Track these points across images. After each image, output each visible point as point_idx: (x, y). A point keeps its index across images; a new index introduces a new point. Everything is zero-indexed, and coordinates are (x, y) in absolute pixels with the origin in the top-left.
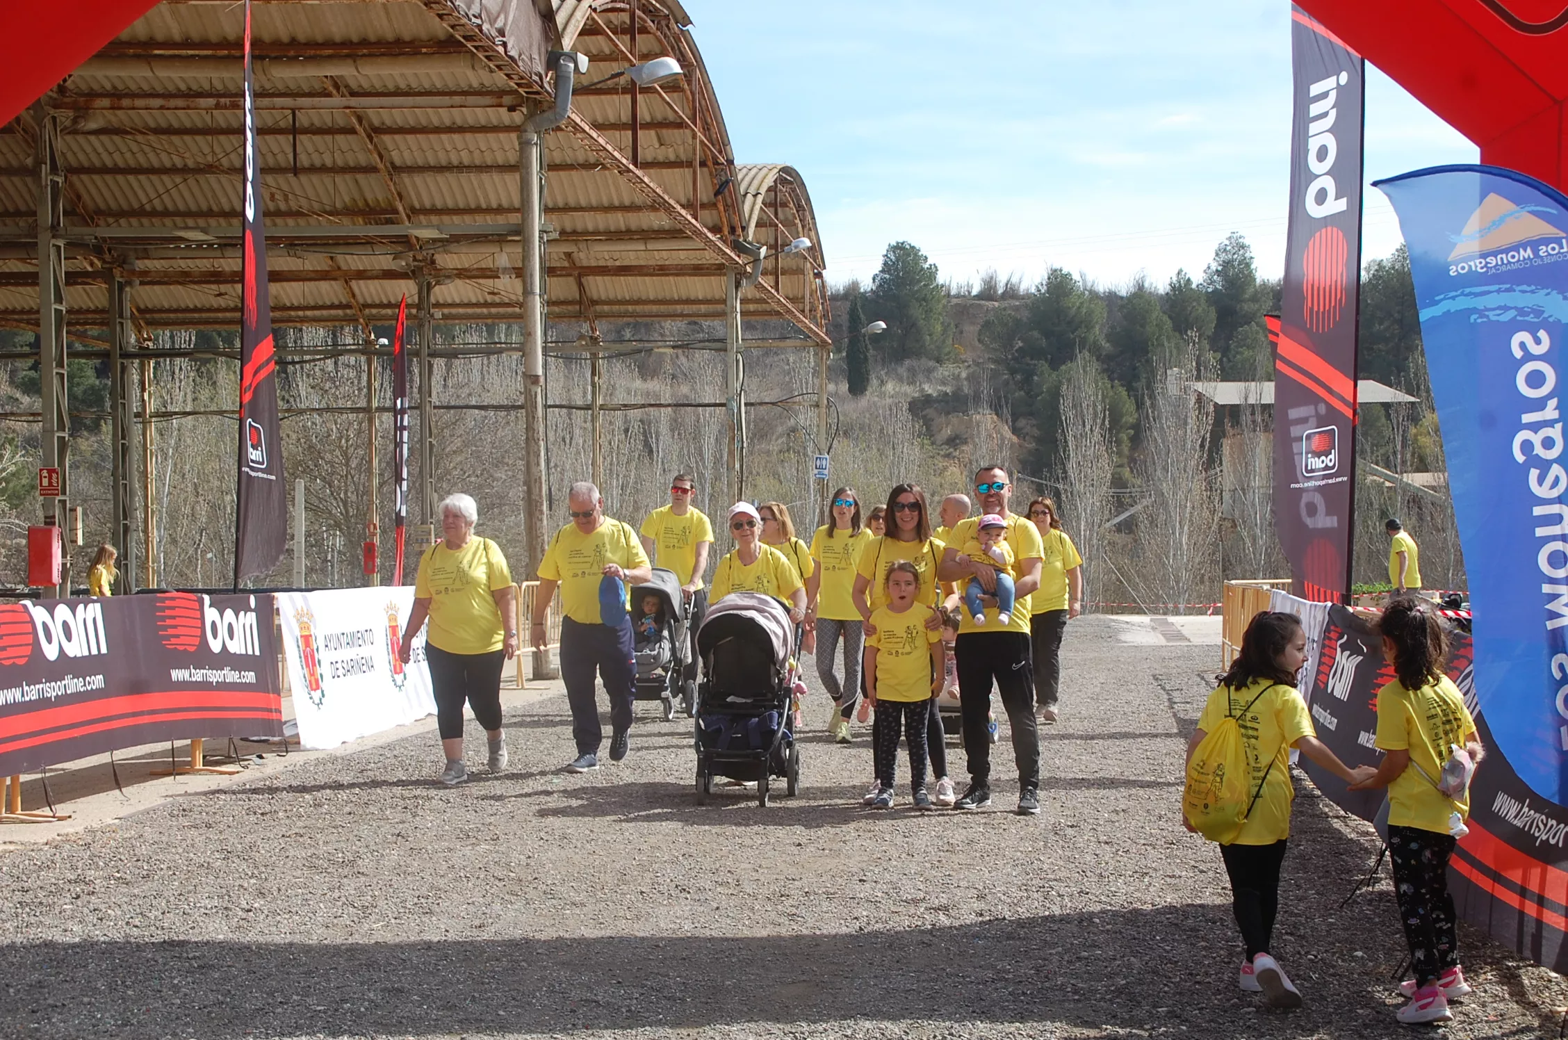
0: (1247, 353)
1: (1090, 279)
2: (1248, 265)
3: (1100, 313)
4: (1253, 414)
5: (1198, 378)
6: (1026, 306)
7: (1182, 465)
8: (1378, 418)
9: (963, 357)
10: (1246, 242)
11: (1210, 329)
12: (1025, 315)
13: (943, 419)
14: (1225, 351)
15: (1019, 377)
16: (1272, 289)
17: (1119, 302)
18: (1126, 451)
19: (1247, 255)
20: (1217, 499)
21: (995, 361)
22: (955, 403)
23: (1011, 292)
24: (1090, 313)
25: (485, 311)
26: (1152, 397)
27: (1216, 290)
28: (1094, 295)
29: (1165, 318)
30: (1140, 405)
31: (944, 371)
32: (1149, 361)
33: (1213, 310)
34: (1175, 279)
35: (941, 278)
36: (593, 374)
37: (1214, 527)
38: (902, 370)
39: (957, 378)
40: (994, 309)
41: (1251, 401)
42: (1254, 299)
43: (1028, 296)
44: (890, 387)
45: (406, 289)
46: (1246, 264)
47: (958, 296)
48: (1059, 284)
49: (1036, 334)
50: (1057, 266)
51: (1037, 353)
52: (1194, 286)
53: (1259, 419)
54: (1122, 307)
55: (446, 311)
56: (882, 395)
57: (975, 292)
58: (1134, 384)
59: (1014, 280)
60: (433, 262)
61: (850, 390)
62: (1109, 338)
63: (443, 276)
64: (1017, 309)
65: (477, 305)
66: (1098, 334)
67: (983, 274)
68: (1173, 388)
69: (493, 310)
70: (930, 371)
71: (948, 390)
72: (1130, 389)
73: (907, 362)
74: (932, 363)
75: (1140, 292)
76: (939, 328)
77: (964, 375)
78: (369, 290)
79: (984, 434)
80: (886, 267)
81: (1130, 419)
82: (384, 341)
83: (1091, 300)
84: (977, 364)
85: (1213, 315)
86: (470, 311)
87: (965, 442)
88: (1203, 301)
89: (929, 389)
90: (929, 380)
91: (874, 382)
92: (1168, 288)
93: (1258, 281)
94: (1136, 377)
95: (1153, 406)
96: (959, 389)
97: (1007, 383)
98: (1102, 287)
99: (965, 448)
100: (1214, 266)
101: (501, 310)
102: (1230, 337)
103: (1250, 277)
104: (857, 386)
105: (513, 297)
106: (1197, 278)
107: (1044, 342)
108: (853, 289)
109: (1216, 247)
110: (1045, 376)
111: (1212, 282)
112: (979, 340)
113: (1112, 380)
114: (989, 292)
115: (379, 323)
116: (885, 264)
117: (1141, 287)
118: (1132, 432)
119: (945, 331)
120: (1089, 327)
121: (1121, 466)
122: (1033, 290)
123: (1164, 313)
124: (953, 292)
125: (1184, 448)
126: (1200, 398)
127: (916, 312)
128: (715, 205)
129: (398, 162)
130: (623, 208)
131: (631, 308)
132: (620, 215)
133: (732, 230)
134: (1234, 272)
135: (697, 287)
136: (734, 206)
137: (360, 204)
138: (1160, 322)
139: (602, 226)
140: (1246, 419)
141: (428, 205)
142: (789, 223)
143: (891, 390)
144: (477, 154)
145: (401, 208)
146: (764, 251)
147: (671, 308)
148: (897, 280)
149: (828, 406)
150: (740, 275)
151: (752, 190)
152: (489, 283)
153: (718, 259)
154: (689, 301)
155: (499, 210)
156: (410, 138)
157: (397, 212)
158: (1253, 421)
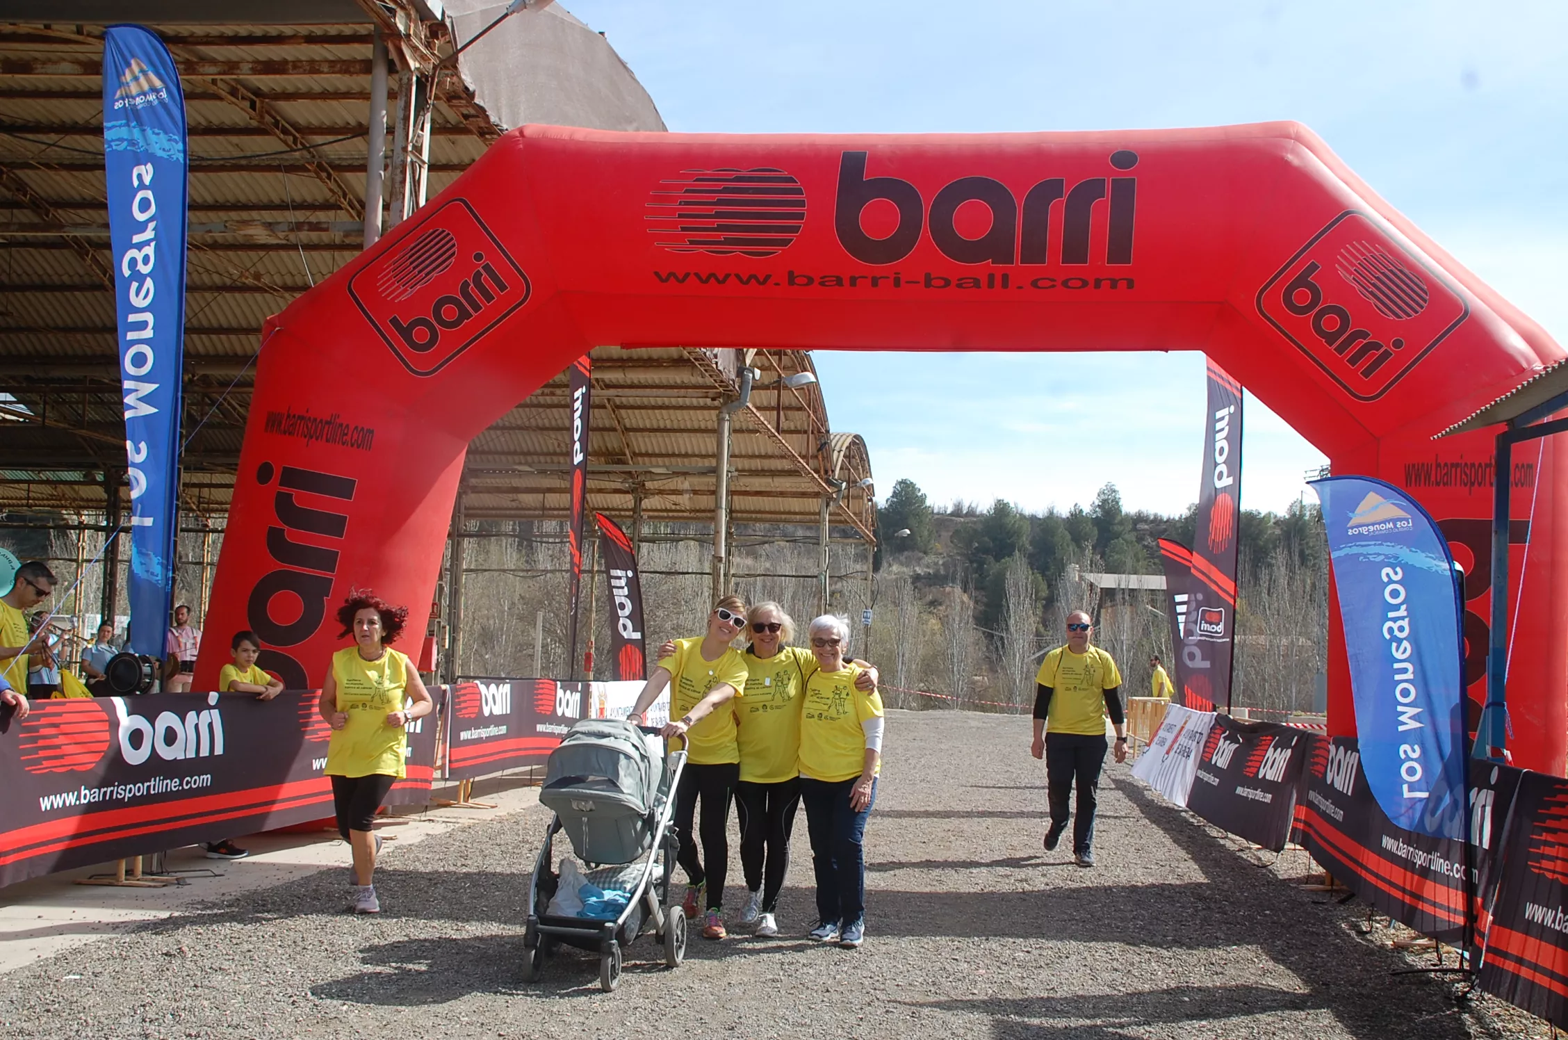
0: (1119, 557)
1: (1020, 507)
2: (1117, 503)
3: (1027, 528)
4: (1123, 594)
5: (1090, 571)
6: (981, 521)
9: (940, 551)
10: (1117, 488)
11: (1094, 541)
12: (979, 527)
13: (927, 589)
14: (1103, 556)
15: (975, 565)
16: (1132, 518)
17: (1039, 522)
19: (1117, 496)
21: (961, 555)
22: (936, 580)
23: (971, 513)
24: (1020, 527)
25: (665, 514)
26: (1060, 582)
27: (1097, 517)
28: (1022, 516)
29: (1067, 533)
30: (1049, 586)
31: (930, 559)
32: (1057, 559)
33: (1095, 528)
34: (1073, 509)
35: (928, 503)
38: (902, 558)
39: (936, 564)
40: (961, 522)
41: (1123, 586)
42: (1121, 523)
43: (982, 515)
44: (895, 568)
45: (627, 501)
47: (938, 514)
48: (1002, 509)
49: (986, 539)
50: (1000, 498)
51: (987, 551)
52: (1084, 514)
53: (1127, 598)
54: (1040, 525)
55: (648, 513)
56: (889, 573)
57: (949, 512)
58: (1048, 573)
59: (973, 505)
60: (644, 485)
61: (873, 568)
62: (1031, 543)
63: (649, 493)
64: (975, 523)
66: (1025, 540)
67: (955, 501)
69: (671, 514)
70: (920, 559)
71: (931, 571)
72: (1043, 575)
73: (906, 553)
74: (921, 555)
75: (1051, 516)
76: (926, 533)
77: (941, 562)
78: (596, 500)
79: (953, 599)
80: (895, 494)
81: (1044, 593)
83: (1021, 520)
84: (949, 556)
85: (1096, 532)
86: (656, 514)
87: (940, 604)
88: (1090, 525)
89: (919, 570)
90: (919, 565)
91: (885, 564)
92: (1068, 515)
93: (1123, 513)
94: (1047, 568)
95: (1061, 586)
96: (938, 571)
97: (967, 568)
98: (1028, 512)
99: (940, 608)
100: (1097, 502)
101: (675, 514)
102: (1106, 546)
103: (1118, 510)
106: (1087, 509)
107: (991, 545)
108: (880, 505)
109: (1098, 490)
110: (993, 567)
111: (1095, 512)
112: (952, 542)
113: (1032, 569)
114: (957, 512)
116: (894, 492)
117: (1051, 513)
118: (1044, 603)
119: (930, 535)
120: (1020, 536)
122: (985, 512)
123: (1066, 529)
124: (935, 511)
127: (912, 522)
128: (816, 457)
129: (628, 426)
130: (760, 456)
131: (754, 516)
132: (758, 460)
133: (826, 472)
134: (1109, 507)
135: (795, 504)
136: (828, 458)
137: (604, 449)
138: (1064, 536)
139: (747, 467)
140: (1119, 597)
141: (643, 451)
142: (856, 469)
143: (894, 570)
144: (675, 422)
145: (627, 452)
146: (844, 485)
147: (778, 516)
148: (901, 503)
149: (873, 580)
150: (829, 499)
151: (837, 448)
152: (673, 497)
153: (816, 489)
154: (789, 513)
155: (686, 455)
156: (637, 411)
157: (625, 455)
158: (1123, 598)
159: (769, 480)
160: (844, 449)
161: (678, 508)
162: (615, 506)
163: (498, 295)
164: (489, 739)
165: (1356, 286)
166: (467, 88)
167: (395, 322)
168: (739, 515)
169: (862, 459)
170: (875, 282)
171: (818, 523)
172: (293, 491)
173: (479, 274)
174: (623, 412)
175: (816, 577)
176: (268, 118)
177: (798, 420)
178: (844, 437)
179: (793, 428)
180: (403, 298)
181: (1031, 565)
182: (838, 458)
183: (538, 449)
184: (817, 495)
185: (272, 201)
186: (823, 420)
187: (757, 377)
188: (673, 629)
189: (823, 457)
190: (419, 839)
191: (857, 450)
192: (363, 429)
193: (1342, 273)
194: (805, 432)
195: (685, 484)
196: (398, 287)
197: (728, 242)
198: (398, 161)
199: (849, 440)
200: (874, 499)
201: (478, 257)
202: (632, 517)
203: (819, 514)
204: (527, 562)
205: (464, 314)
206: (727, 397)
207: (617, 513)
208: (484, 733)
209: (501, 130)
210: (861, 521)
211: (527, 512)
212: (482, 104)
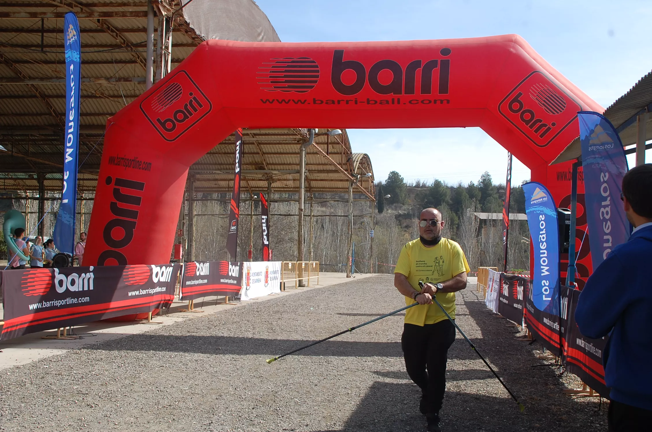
0: (489, 205)
1: (446, 183)
2: (490, 181)
3: (449, 193)
4: (490, 222)
5: (475, 212)
6: (428, 190)
7: (470, 236)
8: (525, 224)
9: (410, 203)
10: (490, 174)
11: (479, 198)
12: (427, 192)
13: (404, 221)
14: (483, 204)
16: (497, 187)
17: (454, 190)
18: (455, 231)
19: (490, 178)
20: (480, 245)
21: (419, 205)
22: (408, 216)
23: (424, 186)
24: (446, 192)
25: (283, 189)
26: (463, 217)
27: (481, 187)
28: (447, 187)
29: (467, 194)
30: (459, 218)
31: (405, 207)
32: (462, 206)
33: (480, 192)
34: (470, 184)
35: (404, 181)
36: (311, 207)
37: (479, 253)
38: (393, 207)
39: (408, 209)
40: (419, 190)
41: (490, 218)
42: (492, 190)
43: (429, 187)
45: (264, 184)
46: (490, 180)
48: (437, 184)
49: (431, 198)
50: (437, 179)
51: (431, 203)
52: (475, 186)
53: (492, 223)
54: (455, 191)
55: (275, 189)
56: (387, 213)
57: (414, 185)
58: (458, 212)
59: (425, 182)
60: (272, 178)
61: (378, 212)
62: (451, 199)
63: (274, 181)
64: (425, 190)
65: (281, 188)
66: (448, 198)
67: (416, 181)
68: (468, 215)
69: (285, 189)
70: (401, 207)
71: (406, 212)
72: (457, 214)
73: (395, 205)
74: (401, 205)
76: (403, 195)
77: (410, 208)
78: (252, 183)
79: (416, 225)
80: (389, 178)
81: (456, 222)
82: (256, 197)
83: (446, 189)
84: (414, 205)
85: (480, 194)
86: (279, 189)
87: (410, 227)
88: (477, 190)
89: (400, 212)
90: (400, 210)
91: (385, 210)
92: (468, 186)
93: (493, 185)
94: (459, 211)
95: (463, 219)
96: (409, 212)
98: (449, 185)
99: (410, 229)
100: (481, 180)
101: (287, 189)
102: (485, 200)
103: (490, 184)
104: (380, 211)
105: (291, 186)
106: (476, 183)
107: (432, 200)
108: (380, 183)
109: (481, 175)
111: (480, 185)
112: (415, 199)
113: (452, 211)
114: (418, 185)
115: (255, 192)
117: (460, 186)
118: (457, 226)
119: (405, 196)
120: (446, 196)
121: (454, 235)
122: (430, 185)
123: (467, 193)
124: (408, 185)
125: (471, 231)
126: (476, 216)
127: (397, 190)
128: (346, 164)
129: (264, 152)
130: (322, 164)
131: (322, 190)
132: (321, 166)
133: (351, 171)
134: (486, 182)
135: (340, 184)
136: (351, 165)
137: (254, 162)
138: (465, 195)
139: (316, 169)
140: (488, 223)
141: (271, 162)
142: (365, 168)
143: (389, 212)
144: (285, 150)
145: (264, 163)
146: (359, 176)
147: (332, 190)
148: (392, 182)
149: (374, 217)
150: (352, 183)
151: (356, 160)
152: (285, 182)
153: (347, 178)
154: (337, 188)
155: (290, 164)
156: (268, 145)
157: (263, 164)
158: (490, 224)
159: (326, 174)
160: (359, 160)
161: (286, 186)
162: (261, 186)
163: (199, 109)
164: (199, 285)
165: (537, 102)
166: (186, 22)
167: (158, 120)
168: (315, 189)
169: (368, 164)
170: (347, 102)
171: (348, 192)
172: (120, 188)
173: (191, 101)
174: (262, 146)
175: (347, 216)
176: (105, 26)
177: (338, 148)
178: (359, 155)
179: (336, 152)
180: (162, 111)
181: (451, 209)
182: (356, 165)
183: (226, 162)
184: (347, 180)
185: (108, 60)
186: (349, 148)
187: (317, 132)
188: (289, 239)
189: (349, 164)
190: (172, 323)
191: (366, 161)
192: (147, 163)
193: (531, 96)
194: (341, 153)
195: (290, 177)
196: (160, 106)
197: (289, 87)
198: (159, 52)
199: (362, 156)
200: (374, 181)
201: (191, 94)
202: (267, 191)
203: (348, 188)
204: (224, 210)
205: (186, 117)
206: (304, 141)
207: (262, 189)
208: (196, 282)
209: (201, 37)
210: (368, 192)
211: (222, 189)
212: (193, 27)
